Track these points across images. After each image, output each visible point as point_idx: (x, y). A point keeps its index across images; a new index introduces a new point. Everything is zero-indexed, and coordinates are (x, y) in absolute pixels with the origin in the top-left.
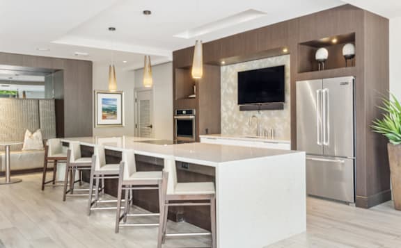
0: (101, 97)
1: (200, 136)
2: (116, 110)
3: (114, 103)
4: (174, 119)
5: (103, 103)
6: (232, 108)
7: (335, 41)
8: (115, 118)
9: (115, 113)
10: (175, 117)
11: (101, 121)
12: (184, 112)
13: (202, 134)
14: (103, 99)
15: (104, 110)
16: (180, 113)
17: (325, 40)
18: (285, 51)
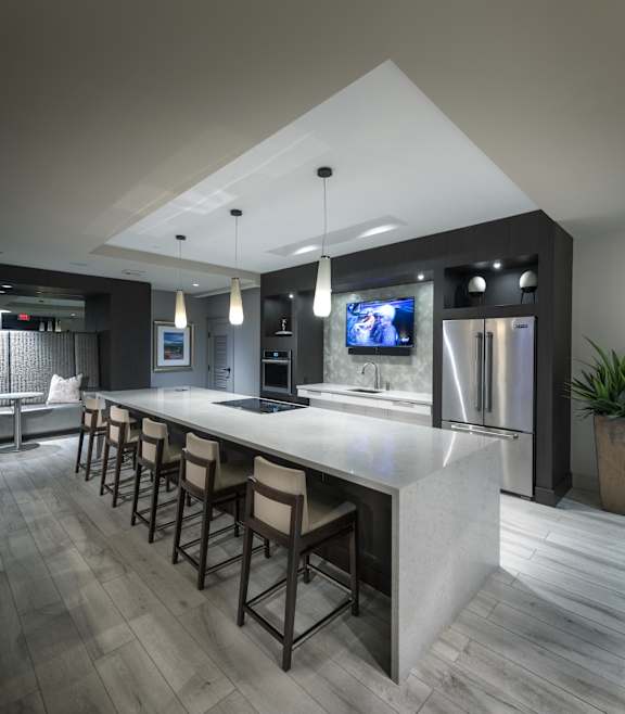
0: (161, 331)
1: (298, 387)
2: (182, 347)
3: (180, 338)
4: (262, 363)
5: (165, 339)
6: (340, 351)
7: (497, 266)
8: (182, 358)
9: (181, 352)
10: (264, 360)
11: (162, 362)
12: (275, 354)
13: (300, 384)
14: (166, 334)
15: (166, 347)
16: (270, 355)
17: (481, 264)
18: (421, 277)
